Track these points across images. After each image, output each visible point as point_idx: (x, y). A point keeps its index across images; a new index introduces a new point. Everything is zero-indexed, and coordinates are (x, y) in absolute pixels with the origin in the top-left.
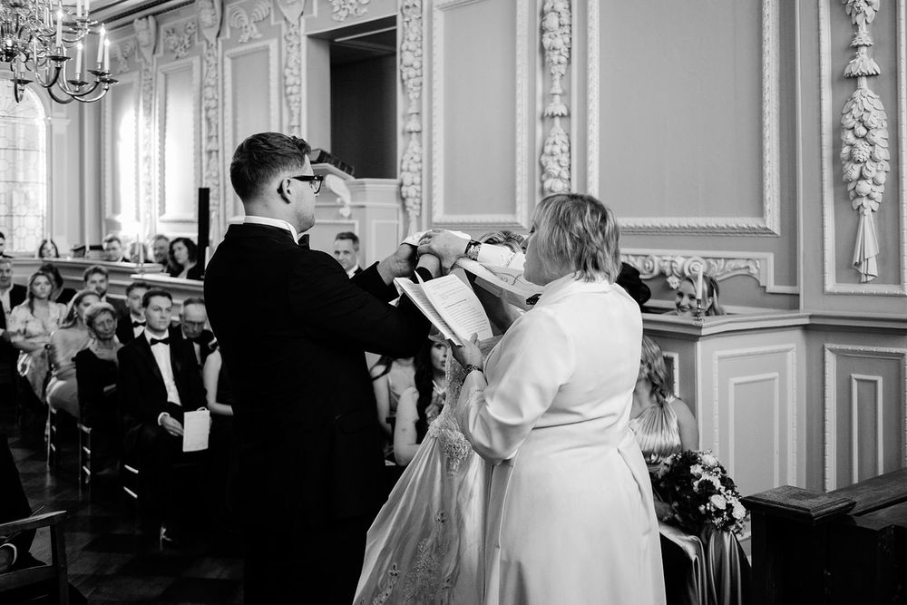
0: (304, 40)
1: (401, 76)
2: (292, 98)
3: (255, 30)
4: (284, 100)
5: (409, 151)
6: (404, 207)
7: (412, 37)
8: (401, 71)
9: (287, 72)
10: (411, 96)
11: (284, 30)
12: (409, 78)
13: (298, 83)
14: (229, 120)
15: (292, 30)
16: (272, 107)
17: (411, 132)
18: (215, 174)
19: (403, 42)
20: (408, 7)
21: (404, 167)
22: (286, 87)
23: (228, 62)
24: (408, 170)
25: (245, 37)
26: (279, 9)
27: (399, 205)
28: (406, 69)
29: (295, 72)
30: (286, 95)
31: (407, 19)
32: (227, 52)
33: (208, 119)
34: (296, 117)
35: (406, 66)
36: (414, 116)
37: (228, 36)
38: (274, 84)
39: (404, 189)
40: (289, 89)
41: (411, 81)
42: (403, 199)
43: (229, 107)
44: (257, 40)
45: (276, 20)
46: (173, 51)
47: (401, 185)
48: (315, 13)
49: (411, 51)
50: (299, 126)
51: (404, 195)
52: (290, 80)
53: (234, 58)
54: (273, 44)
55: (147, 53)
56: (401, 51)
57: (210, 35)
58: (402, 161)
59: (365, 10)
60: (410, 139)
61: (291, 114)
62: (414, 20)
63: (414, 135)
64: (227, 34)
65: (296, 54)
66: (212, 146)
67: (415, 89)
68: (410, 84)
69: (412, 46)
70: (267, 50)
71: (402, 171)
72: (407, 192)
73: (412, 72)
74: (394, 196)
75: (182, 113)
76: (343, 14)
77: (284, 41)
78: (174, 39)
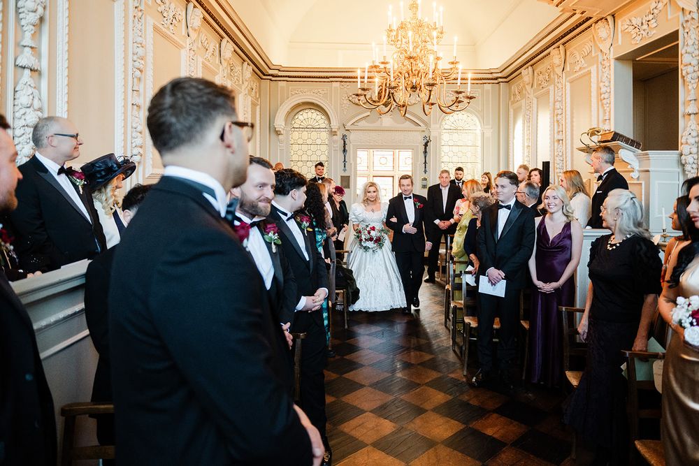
0: (612, 62)
1: (682, 73)
2: (605, 101)
3: (583, 62)
4: (600, 103)
5: (688, 129)
6: (684, 171)
7: (690, 42)
8: (682, 70)
9: (601, 84)
10: (690, 87)
11: (600, 58)
12: (688, 74)
13: (608, 91)
14: (569, 120)
15: (605, 57)
16: (592, 109)
17: (690, 115)
18: (560, 154)
19: (683, 48)
20: (687, 21)
21: (683, 141)
22: (601, 94)
23: (568, 84)
24: (687, 143)
25: (577, 68)
26: (597, 45)
27: (680, 170)
28: (685, 68)
29: (607, 84)
30: (601, 100)
31: (687, 30)
32: (568, 79)
33: (558, 121)
34: (608, 114)
35: (686, 65)
36: (693, 101)
37: (568, 69)
38: (594, 94)
39: (683, 157)
40: (603, 95)
41: (689, 76)
42: (684, 165)
43: (569, 113)
44: (584, 68)
45: (595, 53)
46: (540, 84)
47: (681, 155)
48: (620, 43)
49: (689, 53)
50: (609, 119)
51: (683, 162)
52: (603, 90)
53: (571, 82)
54: (593, 69)
55: (528, 87)
56: (682, 55)
57: (558, 71)
58: (682, 137)
59: (654, 32)
60: (690, 120)
61: (605, 111)
62: (692, 29)
63: (692, 116)
64: (568, 68)
65: (607, 72)
66: (560, 138)
67: (692, 81)
68: (688, 78)
69: (690, 49)
70: (589, 73)
71: (682, 144)
72: (685, 160)
73: (690, 69)
74: (675, 163)
75: (544, 120)
76: (638, 38)
77: (600, 65)
78: (541, 77)
